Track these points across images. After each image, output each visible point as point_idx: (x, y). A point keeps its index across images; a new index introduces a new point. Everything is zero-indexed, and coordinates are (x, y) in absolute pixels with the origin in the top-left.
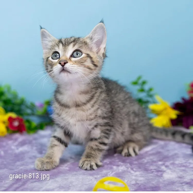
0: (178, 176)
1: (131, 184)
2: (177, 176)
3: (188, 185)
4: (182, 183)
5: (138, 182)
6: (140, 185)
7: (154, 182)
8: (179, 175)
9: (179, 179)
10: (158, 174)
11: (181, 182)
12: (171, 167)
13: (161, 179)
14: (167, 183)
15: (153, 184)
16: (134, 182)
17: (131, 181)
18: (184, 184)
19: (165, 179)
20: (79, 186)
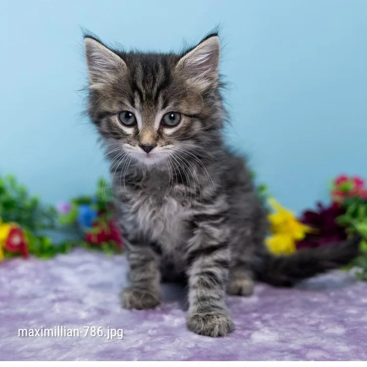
0: (280, 338)
1: (185, 348)
2: (278, 339)
3: (293, 355)
4: (282, 351)
5: (200, 345)
6: (202, 349)
7: (229, 347)
8: (282, 337)
9: (281, 344)
10: (244, 334)
11: (283, 349)
12: (272, 323)
13: (247, 342)
14: (255, 349)
15: (227, 350)
16: (193, 345)
17: (186, 343)
18: (286, 353)
19: (254, 342)
20: (90, 345)
